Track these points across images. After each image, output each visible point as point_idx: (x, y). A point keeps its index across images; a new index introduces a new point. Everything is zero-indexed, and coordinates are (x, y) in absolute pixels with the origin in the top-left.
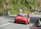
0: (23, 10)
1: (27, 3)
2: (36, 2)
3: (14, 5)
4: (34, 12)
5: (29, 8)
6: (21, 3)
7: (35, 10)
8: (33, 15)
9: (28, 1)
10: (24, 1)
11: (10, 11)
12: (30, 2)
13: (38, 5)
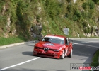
0: (70, 28)
1: (78, 16)
2: (94, 14)
3: (53, 19)
4: (92, 32)
5: (82, 26)
6: (66, 16)
7: (92, 29)
8: (89, 39)
9: (79, 12)
10: (72, 13)
11: (44, 32)
12: (83, 14)
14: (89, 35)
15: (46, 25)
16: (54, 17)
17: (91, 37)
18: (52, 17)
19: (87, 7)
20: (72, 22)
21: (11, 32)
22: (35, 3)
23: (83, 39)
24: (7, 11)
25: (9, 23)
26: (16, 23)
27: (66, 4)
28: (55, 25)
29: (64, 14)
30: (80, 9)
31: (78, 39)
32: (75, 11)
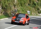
15: (19, 9)
16: (23, 5)
18: (21, 5)
20: (32, 8)
21: (2, 13)
28: (23, 9)
29: (28, 4)
30: (36, 1)
31: (35, 16)
32: (33, 2)
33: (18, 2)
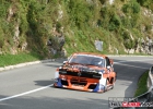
0: (104, 42)
1: (117, 23)
2: (139, 21)
3: (79, 28)
4: (136, 47)
5: (122, 38)
6: (99, 23)
7: (137, 43)
8: (132, 56)
9: (117, 17)
10: (107, 19)
11: (67, 46)
12: (123, 21)
13: (147, 29)
14: (132, 51)
15: (70, 37)
16: (82, 24)
17: (135, 54)
18: (78, 25)
19: (129, 10)
20: (108, 33)
21: (20, 46)
22: (55, 4)
23: (123, 57)
24: (14, 15)
25: (17, 33)
26: (27, 34)
27: (98, 7)
28: (83, 37)
29: (96, 21)
30: (118, 14)
31: (117, 57)
32: (112, 16)
33: (67, 16)
